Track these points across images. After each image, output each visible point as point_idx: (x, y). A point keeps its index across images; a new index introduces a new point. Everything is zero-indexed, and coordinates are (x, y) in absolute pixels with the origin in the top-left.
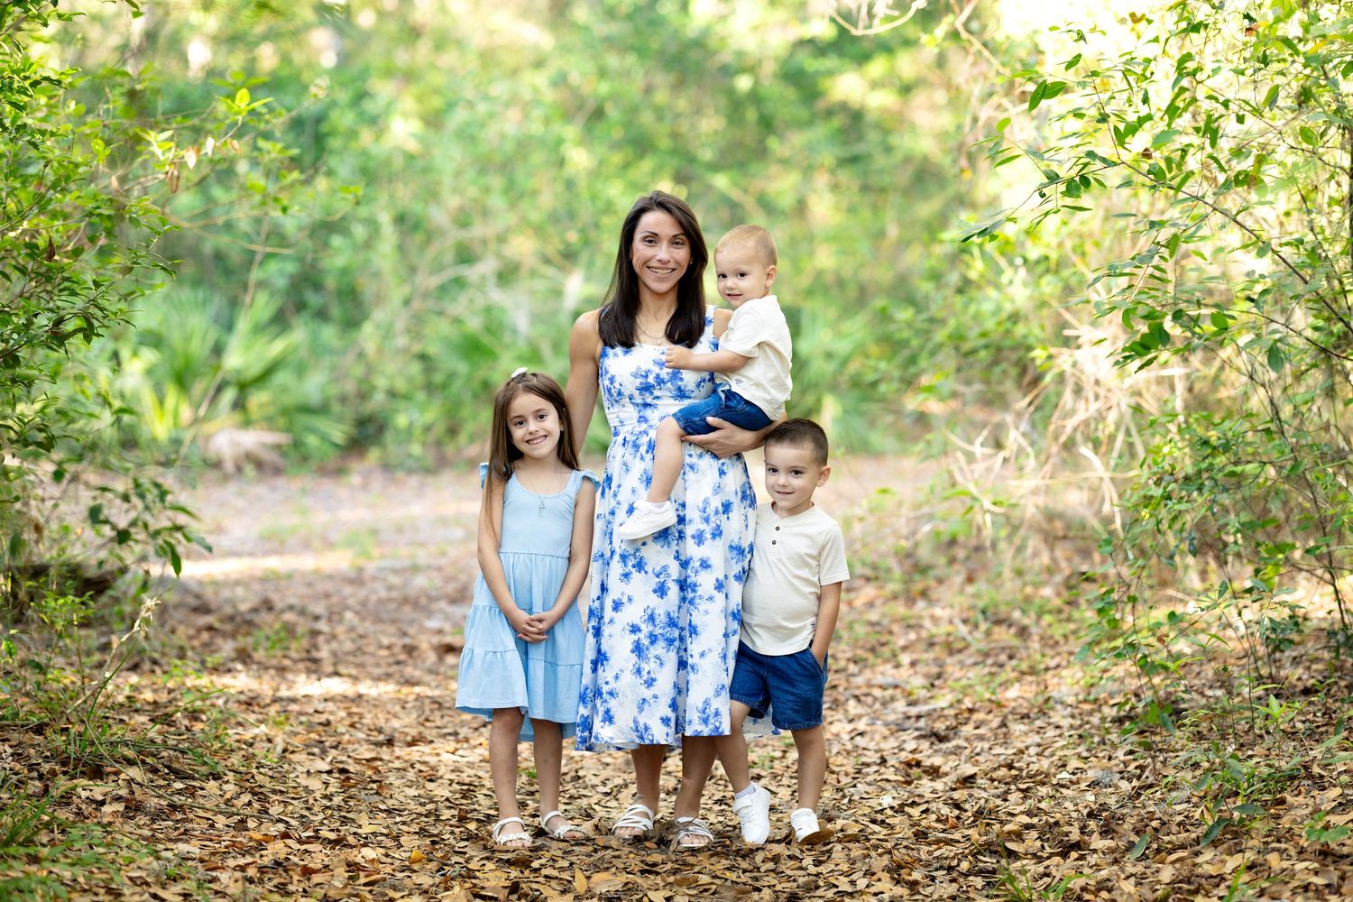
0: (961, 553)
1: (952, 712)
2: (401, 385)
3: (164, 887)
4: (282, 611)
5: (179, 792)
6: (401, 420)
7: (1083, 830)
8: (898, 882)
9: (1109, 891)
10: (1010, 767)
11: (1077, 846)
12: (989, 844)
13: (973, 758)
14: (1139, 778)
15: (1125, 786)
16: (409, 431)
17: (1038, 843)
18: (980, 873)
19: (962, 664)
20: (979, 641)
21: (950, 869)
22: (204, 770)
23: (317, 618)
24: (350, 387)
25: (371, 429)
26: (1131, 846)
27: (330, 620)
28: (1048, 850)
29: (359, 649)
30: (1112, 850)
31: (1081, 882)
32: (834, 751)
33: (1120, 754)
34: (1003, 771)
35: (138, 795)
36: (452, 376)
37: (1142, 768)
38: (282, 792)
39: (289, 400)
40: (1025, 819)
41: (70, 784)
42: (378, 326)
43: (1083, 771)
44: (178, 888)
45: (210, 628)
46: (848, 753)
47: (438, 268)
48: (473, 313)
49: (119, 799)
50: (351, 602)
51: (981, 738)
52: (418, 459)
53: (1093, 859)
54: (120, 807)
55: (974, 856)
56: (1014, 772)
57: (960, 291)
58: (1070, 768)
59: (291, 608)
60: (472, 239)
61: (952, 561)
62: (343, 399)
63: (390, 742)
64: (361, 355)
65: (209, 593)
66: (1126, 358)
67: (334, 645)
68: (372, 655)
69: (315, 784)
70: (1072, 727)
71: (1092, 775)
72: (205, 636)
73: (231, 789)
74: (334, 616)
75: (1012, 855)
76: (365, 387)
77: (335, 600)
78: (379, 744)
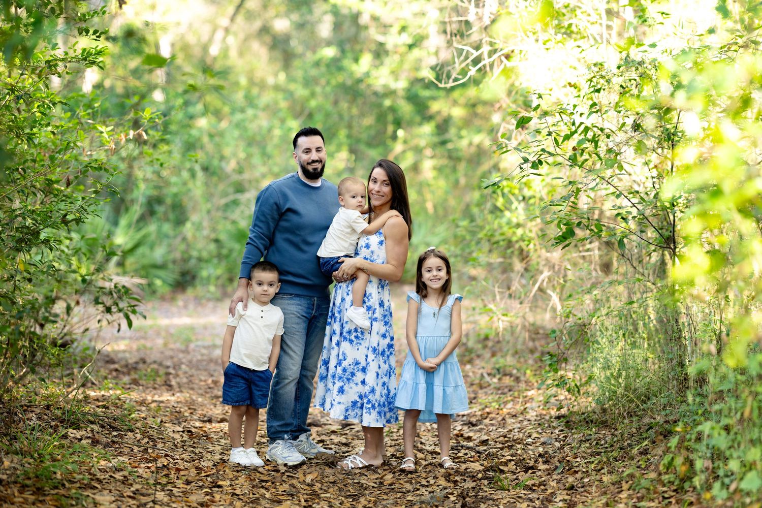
0: (490, 344)
1: (480, 413)
2: (205, 254)
3: (114, 473)
4: (151, 364)
5: (115, 436)
6: (204, 273)
7: (536, 461)
8: (449, 482)
9: (544, 486)
10: (505, 437)
11: (532, 468)
12: (491, 467)
13: (488, 433)
14: (564, 441)
15: (557, 444)
16: (208, 278)
17: (514, 467)
18: (486, 478)
19: (486, 394)
20: (495, 383)
21: (473, 477)
22: (125, 427)
23: (168, 367)
24: (177, 255)
25: (188, 278)
26: (557, 467)
27: (174, 368)
28: (519, 470)
29: (190, 381)
30: (547, 470)
31: (532, 482)
32: (422, 430)
33: (557, 431)
34: (502, 439)
35: (97, 436)
36: (231, 251)
37: (566, 437)
38: (162, 439)
39: (146, 261)
40: (509, 458)
41: (65, 431)
42: (193, 224)
43: (539, 438)
44: (121, 473)
45: (116, 370)
46: (429, 430)
47: (225, 194)
48: (243, 218)
49: (88, 438)
50: (184, 360)
51: (492, 425)
52: (212, 293)
53: (539, 473)
54: (90, 441)
55: (484, 472)
56: (506, 439)
57: (492, 212)
58: (533, 437)
59: (155, 362)
60: (243, 180)
61: (485, 347)
62: (174, 262)
63: (210, 421)
64: (184, 239)
65: (112, 356)
66: (557, 243)
67: (178, 380)
68: (196, 384)
69: (177, 436)
70: (535, 420)
71: (542, 440)
72: (114, 374)
73: (139, 436)
74: (176, 367)
75: (502, 472)
76: (186, 256)
77: (175, 360)
78: (204, 421)
